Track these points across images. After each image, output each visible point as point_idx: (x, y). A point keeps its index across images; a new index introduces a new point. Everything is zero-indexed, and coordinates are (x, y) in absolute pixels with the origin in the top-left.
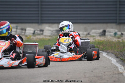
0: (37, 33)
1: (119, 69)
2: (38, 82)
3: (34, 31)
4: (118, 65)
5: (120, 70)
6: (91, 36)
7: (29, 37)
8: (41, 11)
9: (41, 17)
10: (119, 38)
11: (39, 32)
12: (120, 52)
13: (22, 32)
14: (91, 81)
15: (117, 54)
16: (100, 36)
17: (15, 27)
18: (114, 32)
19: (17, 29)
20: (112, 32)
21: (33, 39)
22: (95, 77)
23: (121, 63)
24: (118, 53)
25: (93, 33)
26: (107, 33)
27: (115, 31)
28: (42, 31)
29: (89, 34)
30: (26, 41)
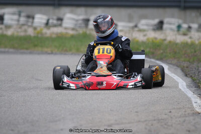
0: (52, 23)
1: (193, 103)
2: (62, 130)
3: (48, 20)
4: (190, 94)
5: (195, 105)
6: (140, 31)
7: (39, 29)
10: (185, 34)
11: (55, 22)
12: (188, 63)
13: (28, 21)
14: (150, 131)
15: (184, 67)
16: (154, 30)
17: (18, 13)
18: (177, 24)
19: (20, 15)
20: (174, 24)
21: (46, 33)
22: (155, 120)
23: (194, 89)
24: (185, 65)
25: (143, 25)
26: (165, 26)
27: (178, 22)
28: (60, 19)
29: (136, 26)
30: (34, 37)
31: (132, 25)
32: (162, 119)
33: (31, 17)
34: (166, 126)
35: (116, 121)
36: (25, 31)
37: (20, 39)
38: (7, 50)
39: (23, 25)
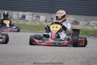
0: (48, 20)
2: (47, 59)
3: (46, 19)
6: (90, 26)
7: (42, 23)
8: (53, 3)
9: (53, 8)
11: (50, 20)
13: (37, 19)
14: (88, 61)
17: (32, 15)
19: (33, 16)
21: (45, 25)
22: (91, 58)
25: (92, 23)
28: (52, 19)
29: (88, 24)
30: (39, 26)
31: (86, 23)
32: (94, 58)
33: (38, 17)
34: (96, 60)
35: (73, 57)
36: (35, 23)
37: (32, 26)
38: (26, 31)
39: (34, 20)
